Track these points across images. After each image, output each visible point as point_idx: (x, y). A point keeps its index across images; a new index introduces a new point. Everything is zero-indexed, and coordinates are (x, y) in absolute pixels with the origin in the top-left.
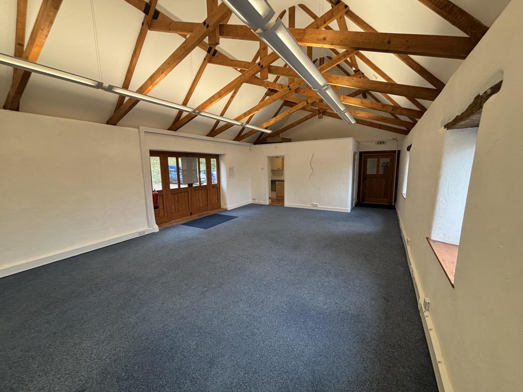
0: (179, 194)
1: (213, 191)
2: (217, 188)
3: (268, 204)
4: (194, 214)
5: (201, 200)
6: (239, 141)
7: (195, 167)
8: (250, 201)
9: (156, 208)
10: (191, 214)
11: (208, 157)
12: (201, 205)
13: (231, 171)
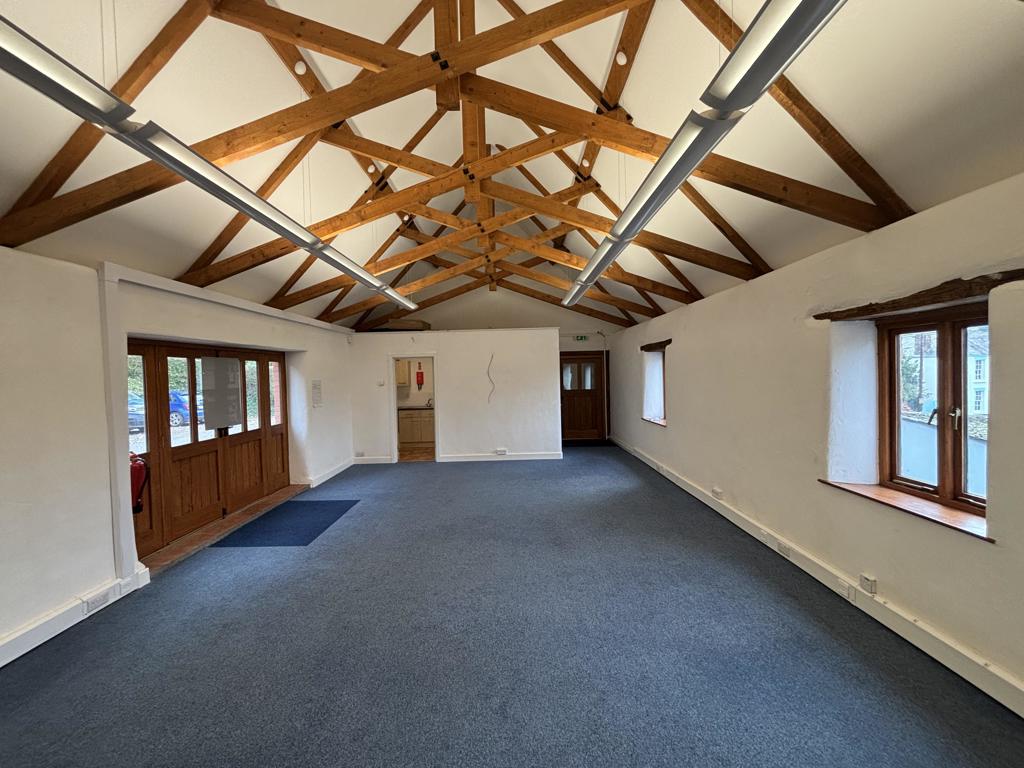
0: (193, 460)
1: (274, 442)
2: (282, 434)
3: (395, 460)
4: (231, 512)
5: (246, 470)
6: (331, 322)
7: (234, 383)
8: (350, 460)
9: (137, 509)
10: (225, 512)
11: (263, 356)
12: (247, 484)
13: (315, 392)
